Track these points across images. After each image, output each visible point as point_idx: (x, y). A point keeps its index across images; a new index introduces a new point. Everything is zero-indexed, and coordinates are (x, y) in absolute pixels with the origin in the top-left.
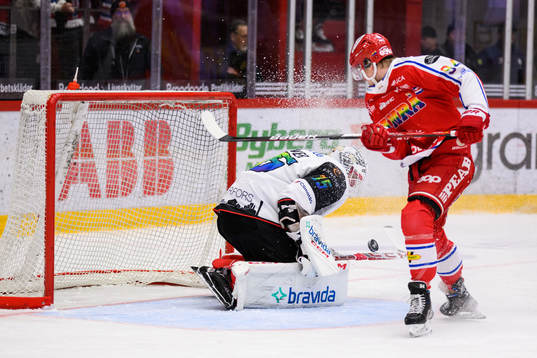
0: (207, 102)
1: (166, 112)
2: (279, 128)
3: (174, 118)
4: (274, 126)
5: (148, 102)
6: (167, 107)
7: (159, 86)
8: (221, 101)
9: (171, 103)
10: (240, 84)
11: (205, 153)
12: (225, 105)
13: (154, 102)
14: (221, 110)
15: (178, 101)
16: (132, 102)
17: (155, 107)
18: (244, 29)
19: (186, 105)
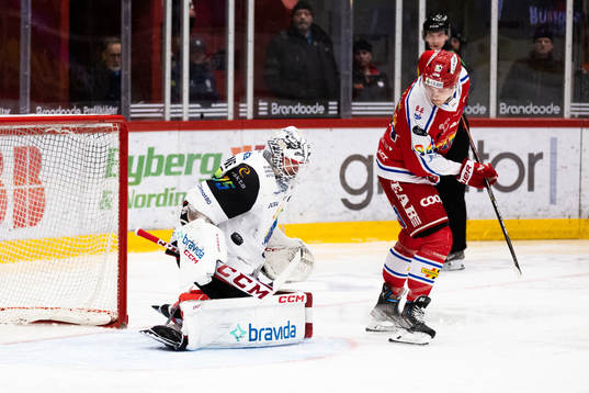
0: (96, 126)
1: (53, 136)
2: (156, 153)
3: (61, 144)
4: (151, 150)
5: (33, 126)
6: (54, 132)
7: (28, 110)
8: (111, 125)
9: (57, 127)
10: (114, 106)
11: (95, 181)
12: (115, 129)
13: (39, 126)
14: (111, 135)
15: (65, 126)
16: (16, 127)
17: (41, 131)
18: (116, 47)
19: (74, 130)
